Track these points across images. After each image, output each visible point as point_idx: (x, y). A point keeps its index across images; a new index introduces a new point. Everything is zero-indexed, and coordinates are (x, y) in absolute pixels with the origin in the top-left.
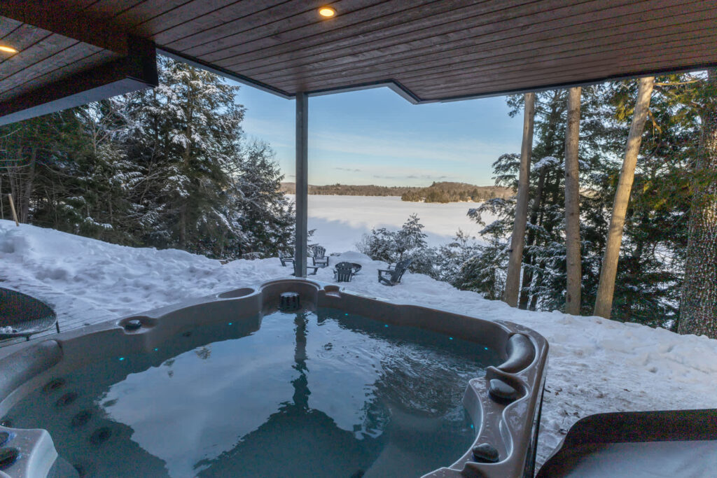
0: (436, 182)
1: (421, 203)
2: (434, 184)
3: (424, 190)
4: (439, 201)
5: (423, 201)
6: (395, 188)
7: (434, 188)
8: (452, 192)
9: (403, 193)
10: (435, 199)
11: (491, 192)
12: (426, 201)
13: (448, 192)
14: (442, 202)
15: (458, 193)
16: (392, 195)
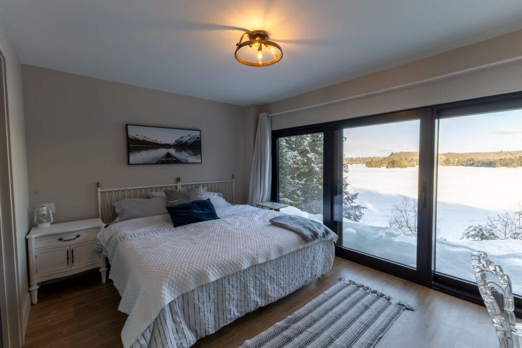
0: (394, 152)
1: (383, 169)
2: (392, 154)
3: (385, 159)
4: (399, 167)
5: (384, 167)
6: (359, 158)
7: (392, 157)
8: (409, 159)
9: (366, 162)
10: (395, 165)
11: (445, 158)
12: (387, 167)
13: (406, 159)
14: (401, 167)
15: (414, 160)
16: (357, 163)
